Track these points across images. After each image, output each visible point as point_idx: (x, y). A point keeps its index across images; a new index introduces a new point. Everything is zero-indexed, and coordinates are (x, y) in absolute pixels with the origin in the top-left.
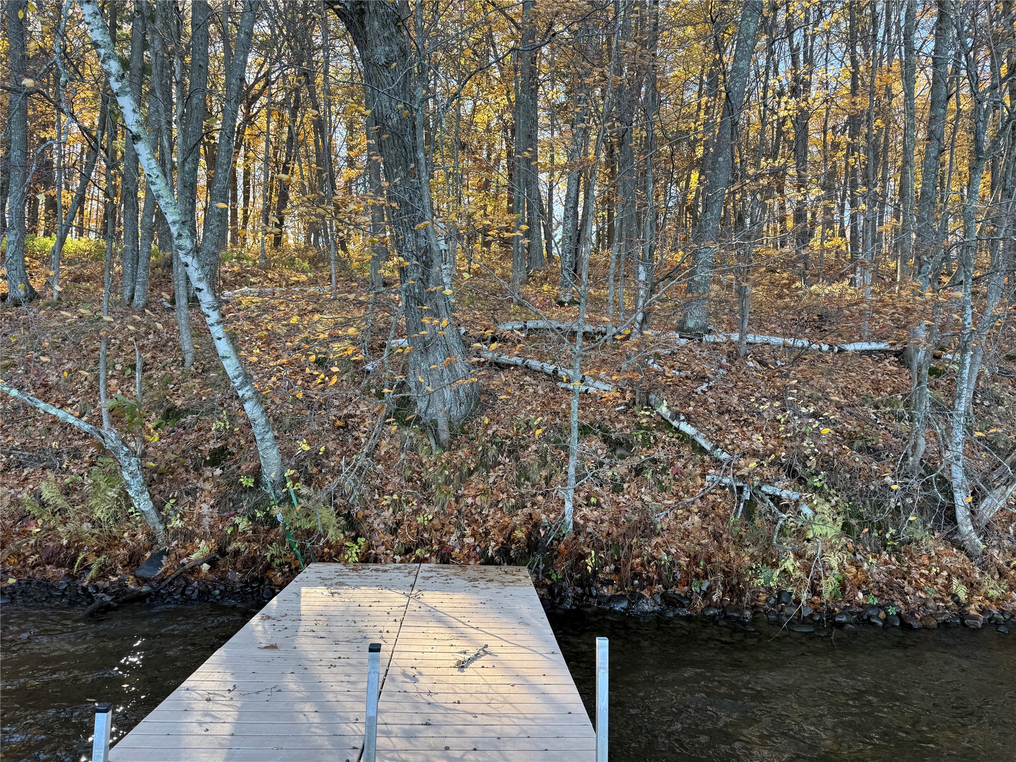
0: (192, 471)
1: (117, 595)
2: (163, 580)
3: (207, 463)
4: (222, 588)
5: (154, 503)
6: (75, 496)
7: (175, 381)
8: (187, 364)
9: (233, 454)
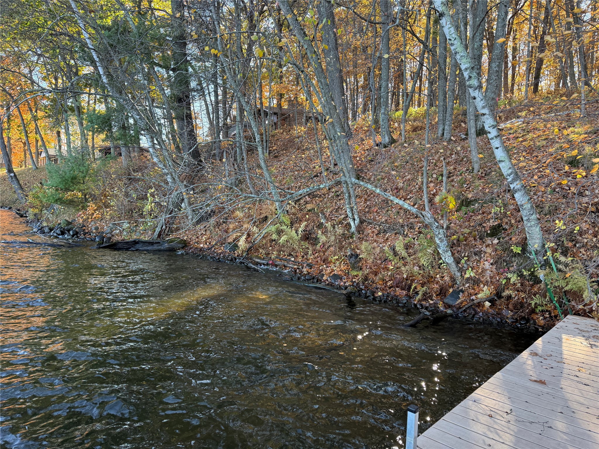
0: (478, 240)
1: (433, 312)
2: (460, 308)
3: (488, 235)
4: (499, 320)
5: (454, 258)
6: (411, 251)
7: (468, 182)
8: (475, 171)
9: (506, 230)
